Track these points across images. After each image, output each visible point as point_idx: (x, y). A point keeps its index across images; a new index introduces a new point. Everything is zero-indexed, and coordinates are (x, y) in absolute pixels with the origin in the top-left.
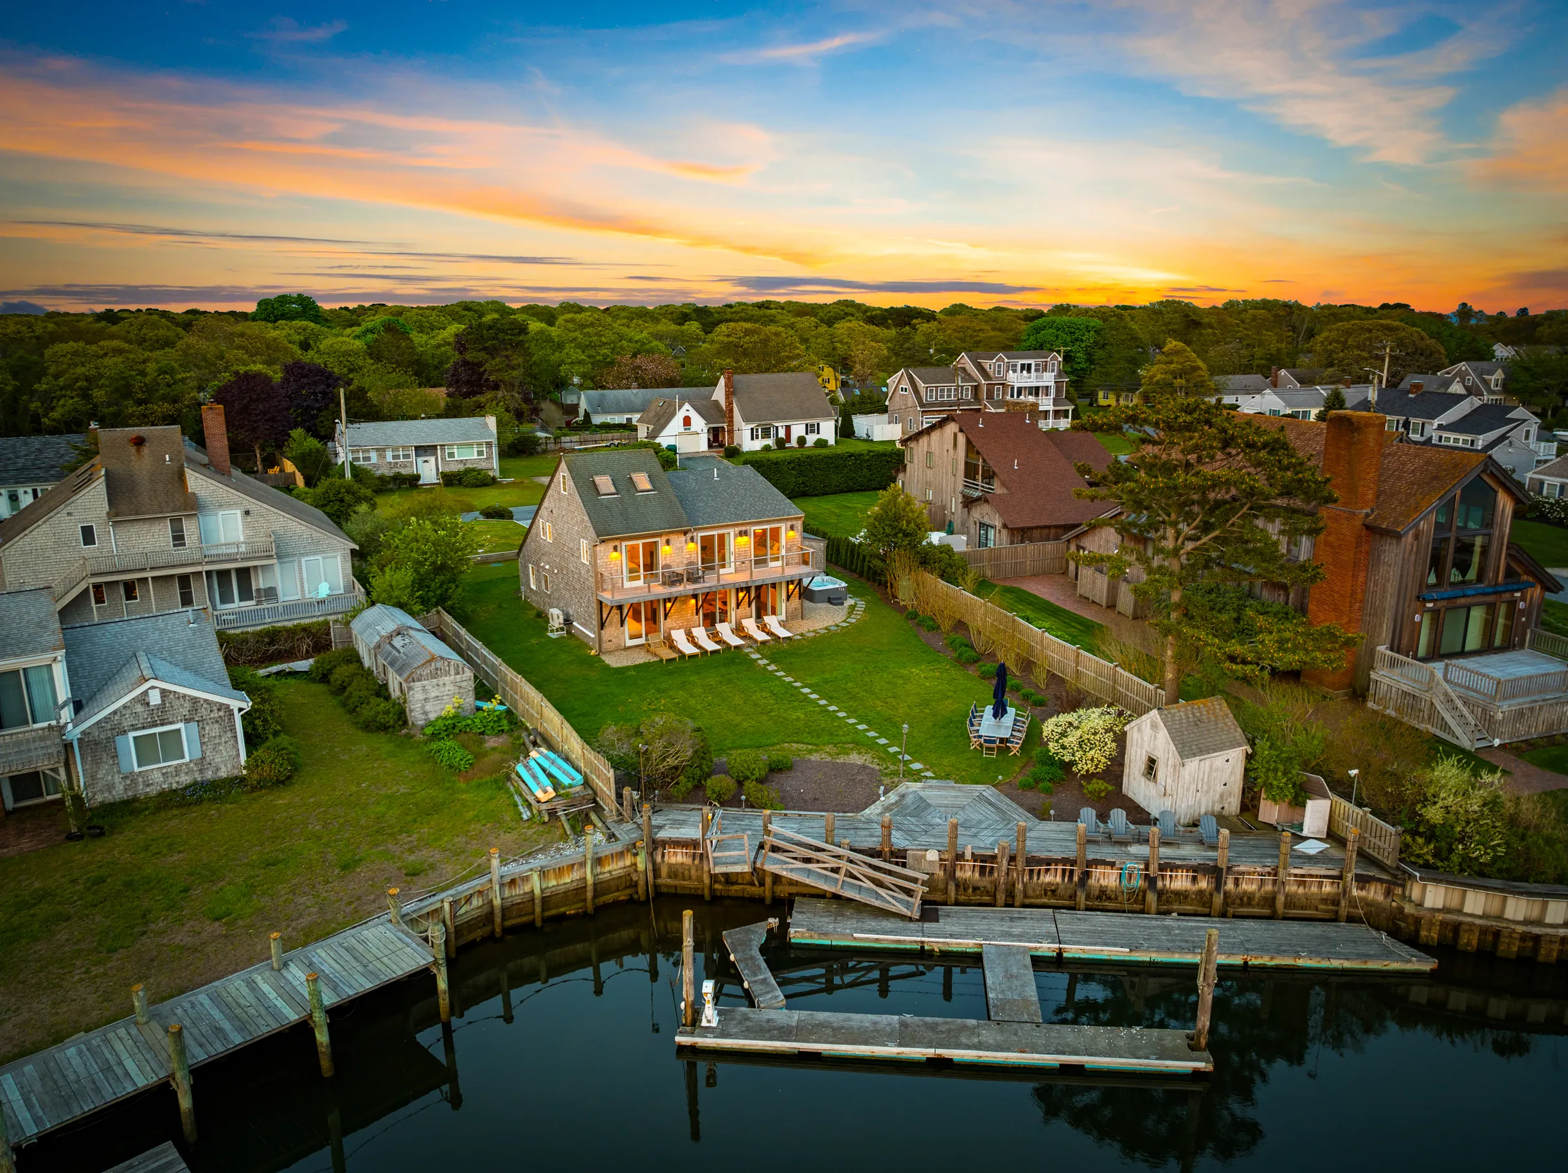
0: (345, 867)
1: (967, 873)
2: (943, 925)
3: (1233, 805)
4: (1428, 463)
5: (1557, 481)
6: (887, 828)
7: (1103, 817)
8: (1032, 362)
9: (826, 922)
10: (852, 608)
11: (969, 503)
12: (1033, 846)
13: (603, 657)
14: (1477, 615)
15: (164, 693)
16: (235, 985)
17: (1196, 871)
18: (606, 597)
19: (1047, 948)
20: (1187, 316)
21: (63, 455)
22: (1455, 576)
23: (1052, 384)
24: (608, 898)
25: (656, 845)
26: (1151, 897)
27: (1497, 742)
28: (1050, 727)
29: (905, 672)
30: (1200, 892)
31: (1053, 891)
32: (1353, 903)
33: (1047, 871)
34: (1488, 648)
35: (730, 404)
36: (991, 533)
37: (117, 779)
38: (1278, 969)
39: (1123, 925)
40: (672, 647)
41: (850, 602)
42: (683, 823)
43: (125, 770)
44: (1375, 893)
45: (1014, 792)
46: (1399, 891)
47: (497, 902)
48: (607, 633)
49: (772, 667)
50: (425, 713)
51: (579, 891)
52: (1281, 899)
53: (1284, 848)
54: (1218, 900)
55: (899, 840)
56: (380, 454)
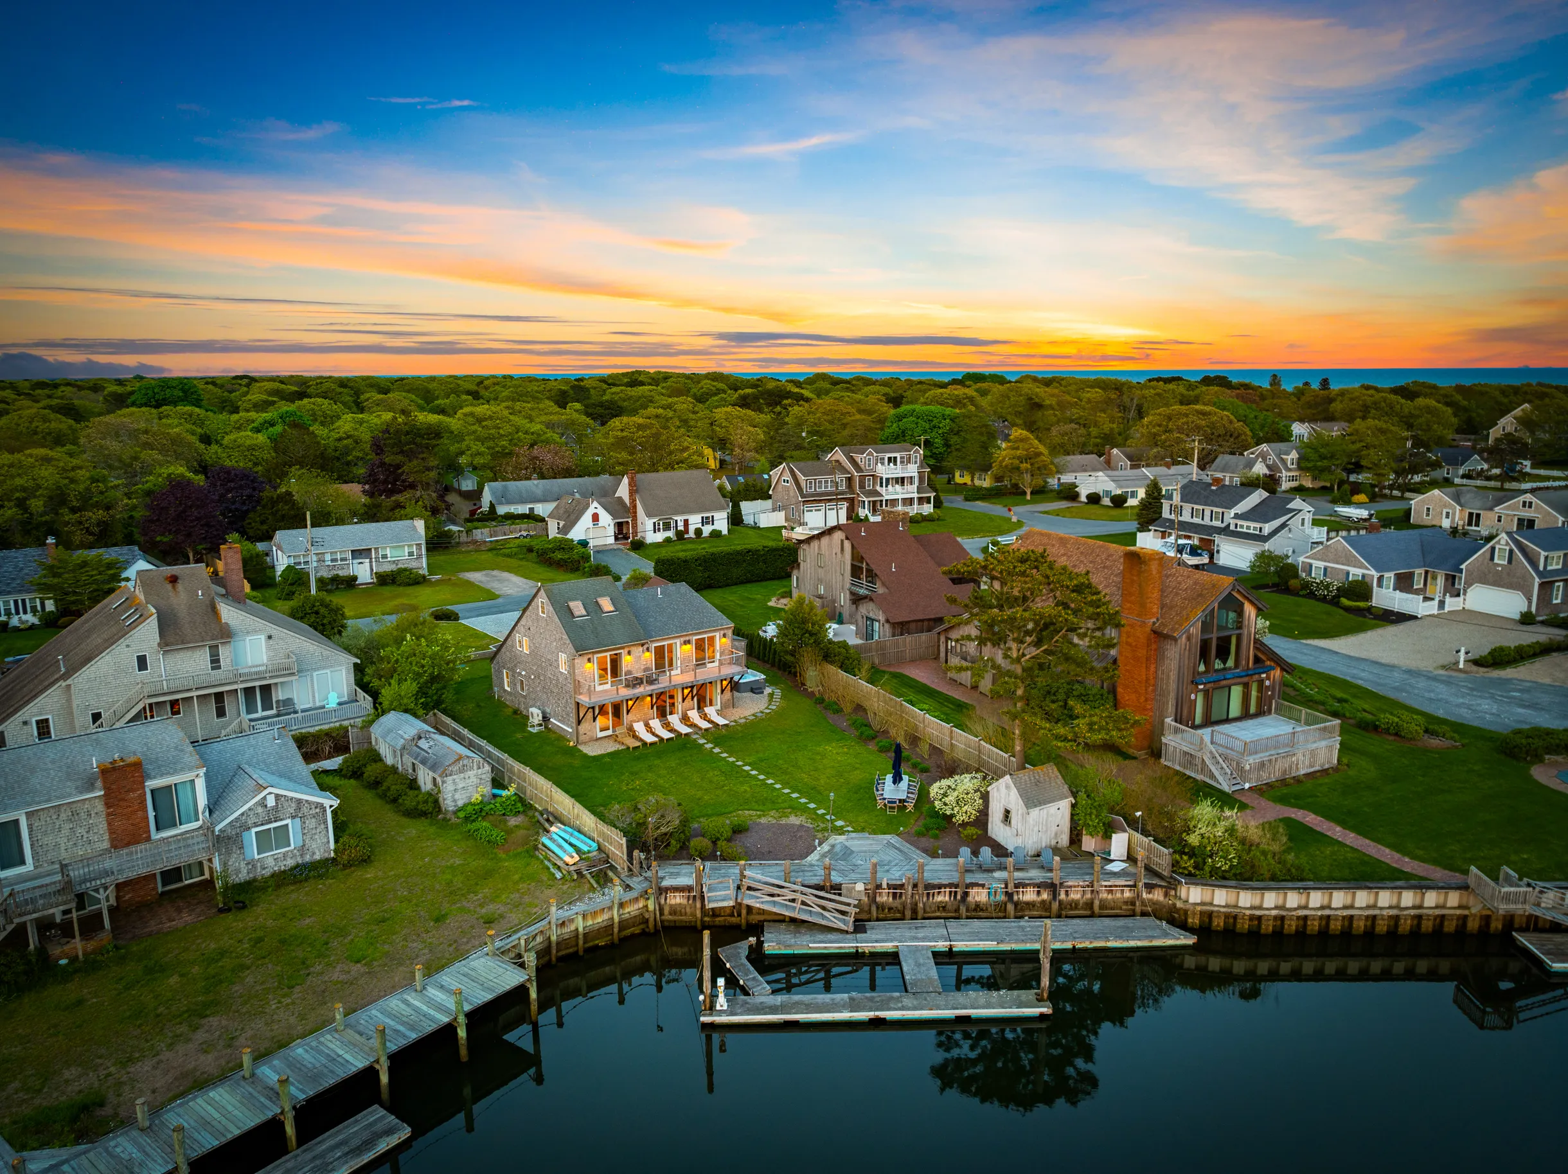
0: (437, 920)
1: (884, 898)
2: (869, 935)
3: (1064, 840)
4: (1196, 583)
5: (1322, 564)
6: (828, 869)
7: (975, 853)
8: (898, 455)
9: (789, 938)
10: (771, 695)
11: (857, 599)
12: (929, 877)
13: (581, 747)
14: (1236, 692)
15: (277, 797)
16: (394, 1003)
17: (1040, 886)
18: (584, 699)
19: (942, 945)
20: (1031, 399)
21: (22, 569)
22: (1218, 665)
23: (916, 474)
24: (628, 932)
25: (662, 891)
26: (1010, 907)
27: (1247, 786)
28: (935, 789)
29: (821, 749)
30: (1043, 902)
31: (944, 907)
32: (1143, 903)
33: (939, 893)
34: (1246, 715)
35: (633, 501)
36: (876, 625)
37: (243, 864)
38: (1096, 949)
39: (992, 927)
40: (635, 737)
41: (768, 690)
42: (678, 874)
43: (248, 857)
44: (1158, 895)
45: (914, 838)
46: (1173, 893)
47: (554, 938)
48: (583, 728)
49: (717, 750)
50: (455, 801)
51: (608, 928)
52: (1097, 903)
53: (1097, 868)
54: (1055, 906)
55: (836, 878)
56: (321, 556)
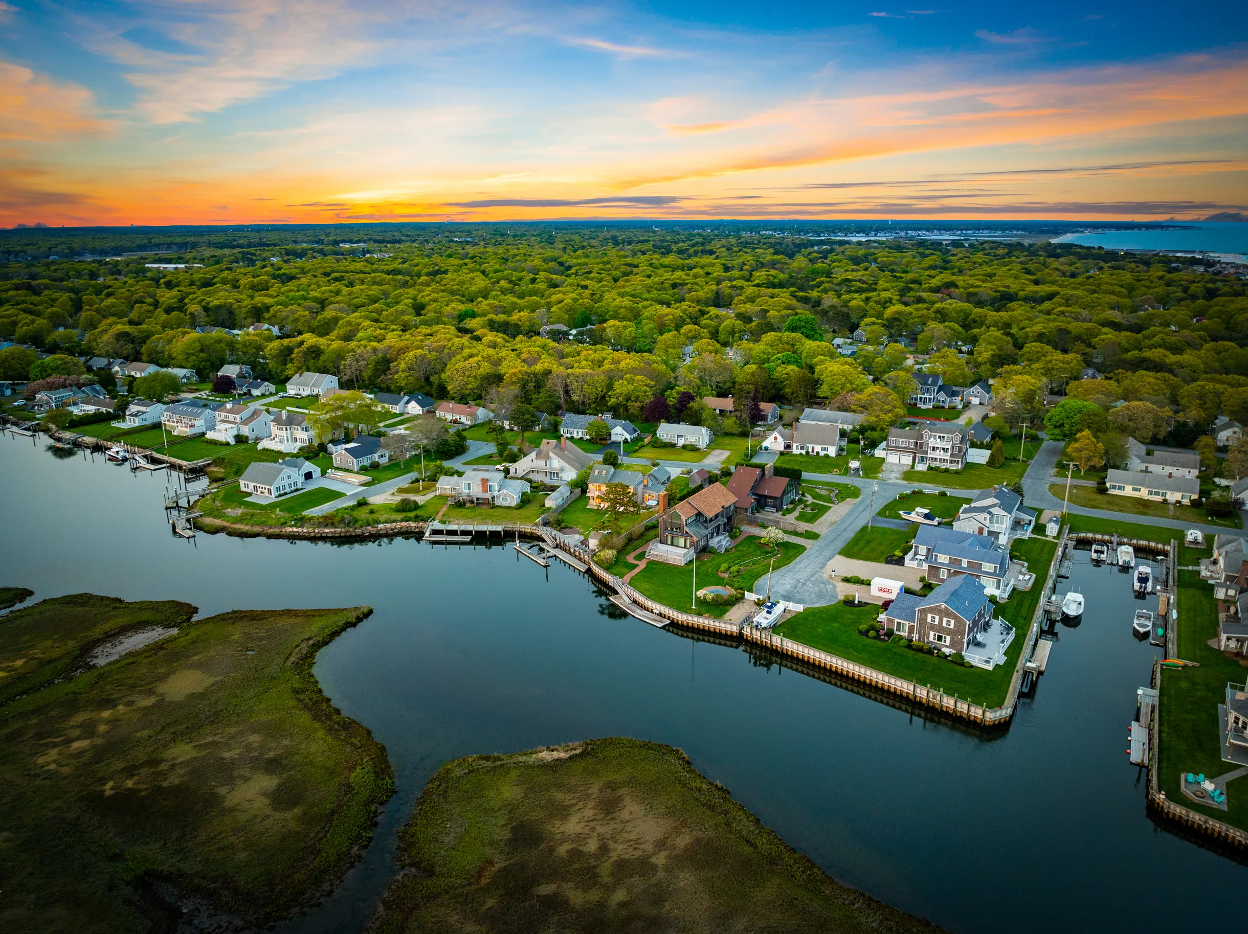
8: (945, 435)
14: (682, 540)
23: (950, 447)
34: (684, 547)
37: (500, 503)
56: (667, 435)
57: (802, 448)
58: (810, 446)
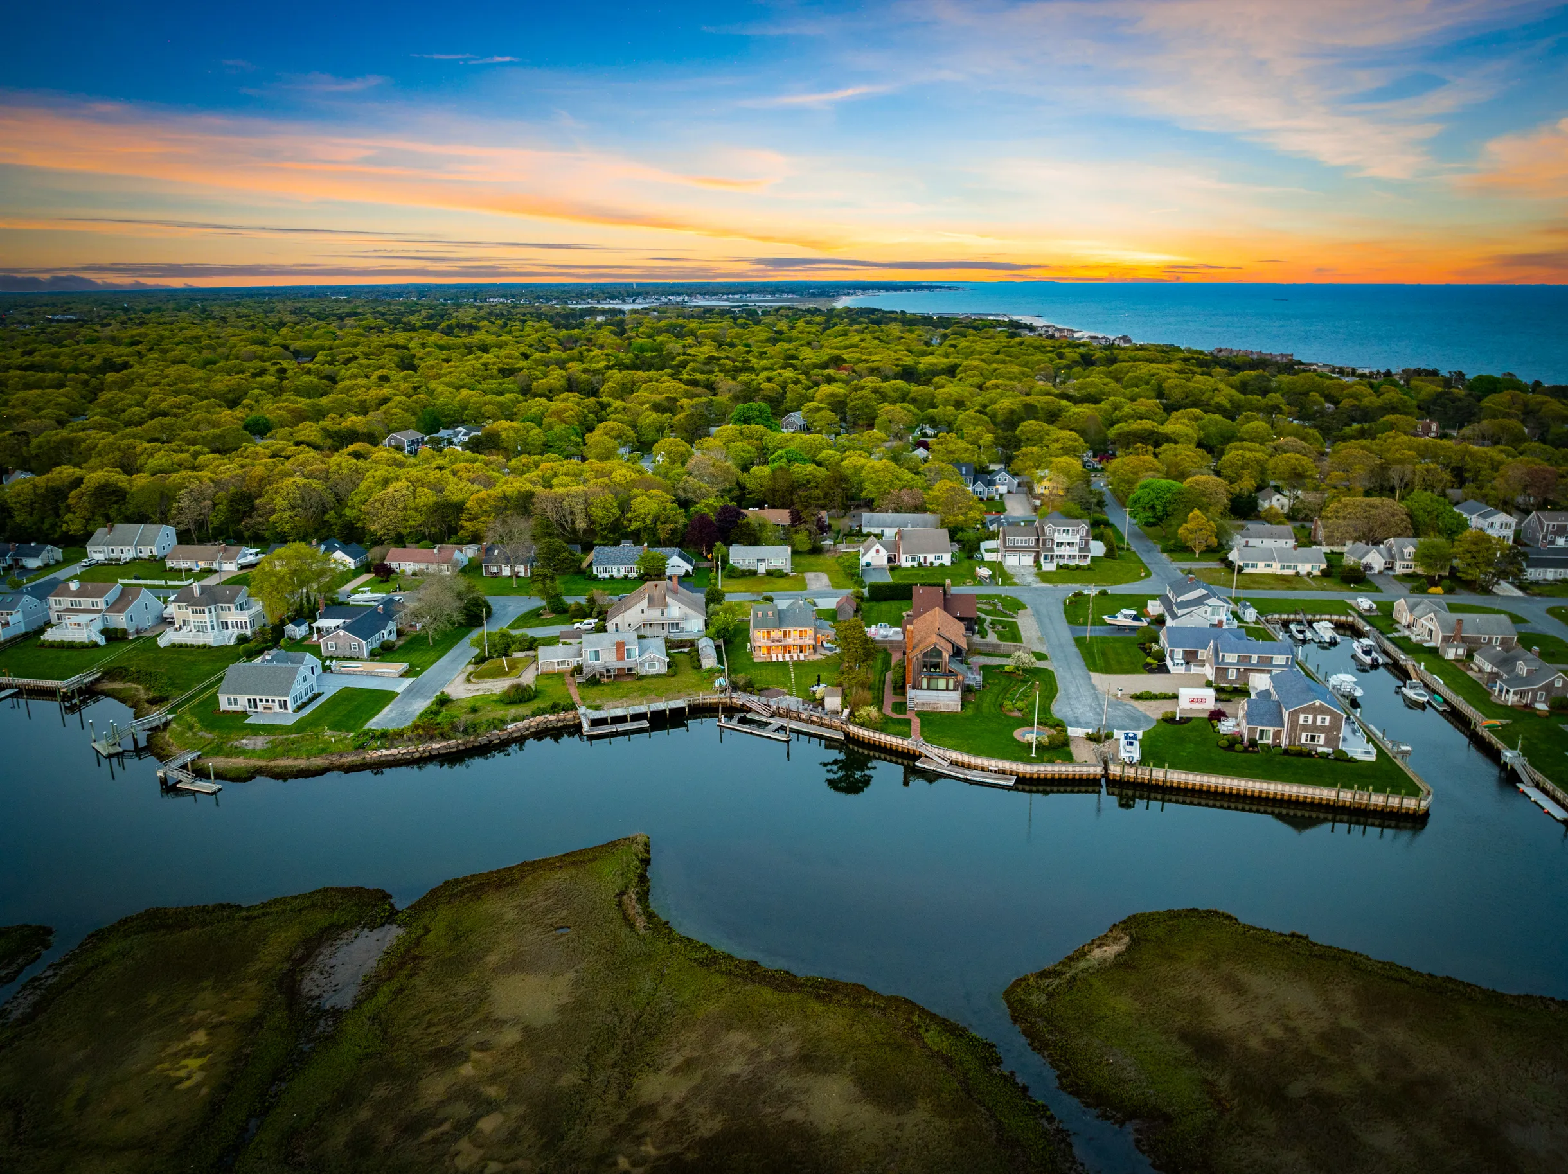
0: (678, 691)
3: (836, 709)
8: (1070, 529)
14: (942, 681)
15: (655, 656)
16: (657, 703)
21: (635, 555)
22: (932, 670)
23: (1080, 541)
26: (810, 721)
27: (916, 710)
30: (818, 721)
33: (794, 713)
34: (947, 690)
35: (899, 544)
37: (645, 671)
40: (771, 659)
47: (700, 701)
49: (792, 666)
50: (705, 666)
51: (718, 703)
52: (830, 725)
54: (820, 723)
56: (744, 561)
57: (913, 559)
58: (922, 556)
